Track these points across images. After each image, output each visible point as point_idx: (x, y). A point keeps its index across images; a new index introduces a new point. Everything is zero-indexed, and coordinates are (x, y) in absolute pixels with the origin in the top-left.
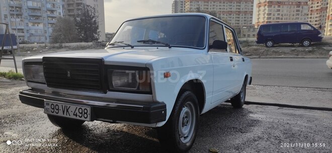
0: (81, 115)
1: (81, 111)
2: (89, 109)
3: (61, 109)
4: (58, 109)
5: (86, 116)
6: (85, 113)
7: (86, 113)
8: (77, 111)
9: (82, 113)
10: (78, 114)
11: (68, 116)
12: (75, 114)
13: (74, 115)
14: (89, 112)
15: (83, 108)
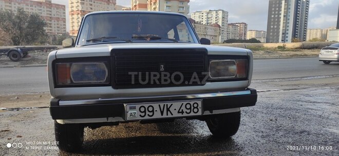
0: (188, 111)
1: (188, 106)
2: (200, 103)
3: (158, 110)
4: (153, 111)
5: (196, 110)
6: (194, 108)
7: (197, 108)
8: (183, 108)
9: (190, 108)
10: (185, 110)
11: (170, 116)
12: (181, 111)
13: (179, 112)
14: (200, 105)
15: (192, 103)
